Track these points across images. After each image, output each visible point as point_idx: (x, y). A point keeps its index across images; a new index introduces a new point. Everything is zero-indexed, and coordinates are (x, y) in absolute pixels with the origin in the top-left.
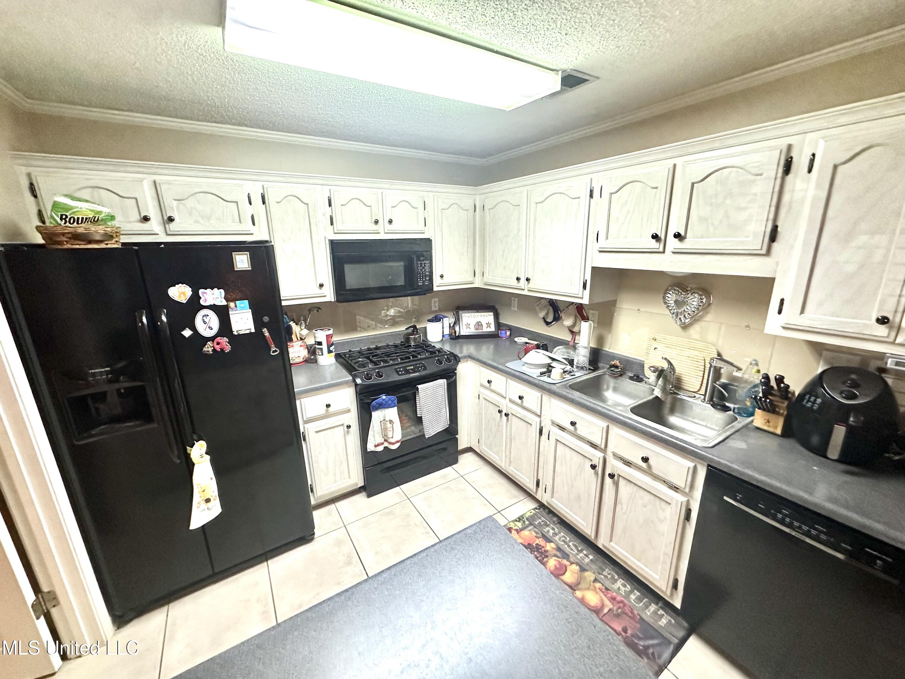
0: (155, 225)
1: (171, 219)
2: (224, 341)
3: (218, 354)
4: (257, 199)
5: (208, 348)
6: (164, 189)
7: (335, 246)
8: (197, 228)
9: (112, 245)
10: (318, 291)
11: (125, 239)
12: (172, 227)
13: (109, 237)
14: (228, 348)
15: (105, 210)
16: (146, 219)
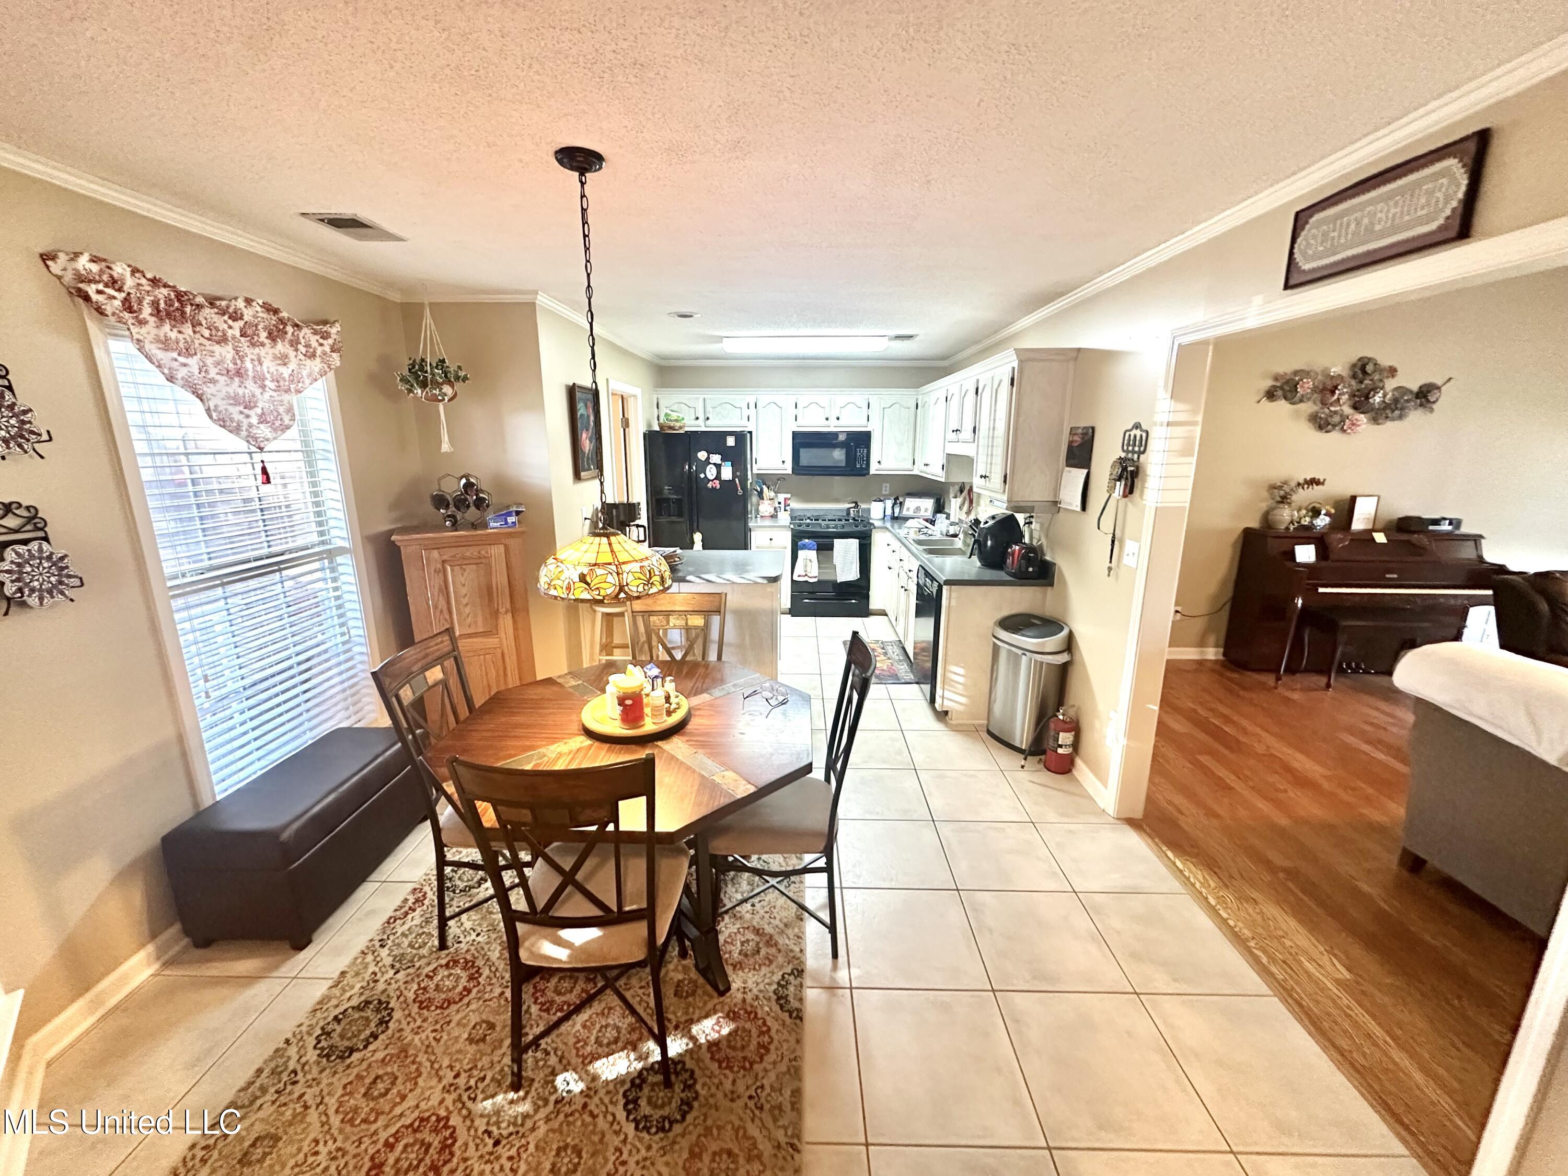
0: (701, 422)
1: (708, 419)
2: (717, 482)
3: (714, 489)
4: (752, 406)
5: (710, 485)
6: (707, 402)
7: (795, 435)
8: (720, 423)
9: (681, 431)
10: (780, 465)
11: (687, 429)
12: (708, 422)
13: (681, 428)
14: (718, 487)
15: (681, 416)
16: (697, 418)
